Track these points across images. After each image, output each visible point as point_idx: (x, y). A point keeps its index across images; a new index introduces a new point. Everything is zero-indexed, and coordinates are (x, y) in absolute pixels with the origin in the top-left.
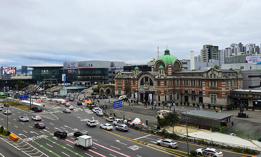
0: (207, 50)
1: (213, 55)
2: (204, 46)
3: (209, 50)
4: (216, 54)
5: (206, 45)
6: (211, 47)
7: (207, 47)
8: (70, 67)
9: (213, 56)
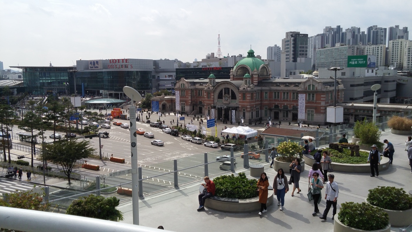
0: (291, 40)
1: (300, 47)
2: (287, 33)
3: (295, 40)
4: (304, 46)
5: (291, 32)
6: (297, 35)
7: (292, 35)
8: (90, 68)
9: (299, 49)
